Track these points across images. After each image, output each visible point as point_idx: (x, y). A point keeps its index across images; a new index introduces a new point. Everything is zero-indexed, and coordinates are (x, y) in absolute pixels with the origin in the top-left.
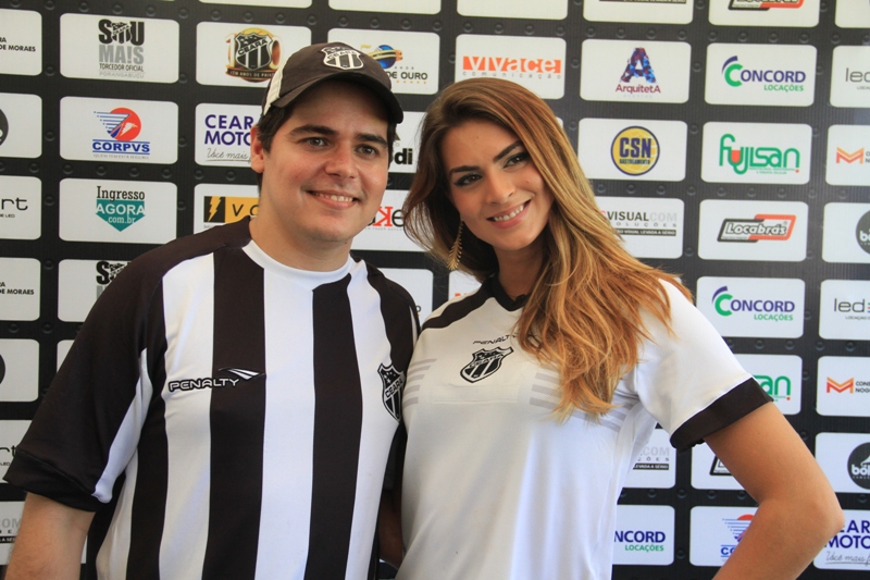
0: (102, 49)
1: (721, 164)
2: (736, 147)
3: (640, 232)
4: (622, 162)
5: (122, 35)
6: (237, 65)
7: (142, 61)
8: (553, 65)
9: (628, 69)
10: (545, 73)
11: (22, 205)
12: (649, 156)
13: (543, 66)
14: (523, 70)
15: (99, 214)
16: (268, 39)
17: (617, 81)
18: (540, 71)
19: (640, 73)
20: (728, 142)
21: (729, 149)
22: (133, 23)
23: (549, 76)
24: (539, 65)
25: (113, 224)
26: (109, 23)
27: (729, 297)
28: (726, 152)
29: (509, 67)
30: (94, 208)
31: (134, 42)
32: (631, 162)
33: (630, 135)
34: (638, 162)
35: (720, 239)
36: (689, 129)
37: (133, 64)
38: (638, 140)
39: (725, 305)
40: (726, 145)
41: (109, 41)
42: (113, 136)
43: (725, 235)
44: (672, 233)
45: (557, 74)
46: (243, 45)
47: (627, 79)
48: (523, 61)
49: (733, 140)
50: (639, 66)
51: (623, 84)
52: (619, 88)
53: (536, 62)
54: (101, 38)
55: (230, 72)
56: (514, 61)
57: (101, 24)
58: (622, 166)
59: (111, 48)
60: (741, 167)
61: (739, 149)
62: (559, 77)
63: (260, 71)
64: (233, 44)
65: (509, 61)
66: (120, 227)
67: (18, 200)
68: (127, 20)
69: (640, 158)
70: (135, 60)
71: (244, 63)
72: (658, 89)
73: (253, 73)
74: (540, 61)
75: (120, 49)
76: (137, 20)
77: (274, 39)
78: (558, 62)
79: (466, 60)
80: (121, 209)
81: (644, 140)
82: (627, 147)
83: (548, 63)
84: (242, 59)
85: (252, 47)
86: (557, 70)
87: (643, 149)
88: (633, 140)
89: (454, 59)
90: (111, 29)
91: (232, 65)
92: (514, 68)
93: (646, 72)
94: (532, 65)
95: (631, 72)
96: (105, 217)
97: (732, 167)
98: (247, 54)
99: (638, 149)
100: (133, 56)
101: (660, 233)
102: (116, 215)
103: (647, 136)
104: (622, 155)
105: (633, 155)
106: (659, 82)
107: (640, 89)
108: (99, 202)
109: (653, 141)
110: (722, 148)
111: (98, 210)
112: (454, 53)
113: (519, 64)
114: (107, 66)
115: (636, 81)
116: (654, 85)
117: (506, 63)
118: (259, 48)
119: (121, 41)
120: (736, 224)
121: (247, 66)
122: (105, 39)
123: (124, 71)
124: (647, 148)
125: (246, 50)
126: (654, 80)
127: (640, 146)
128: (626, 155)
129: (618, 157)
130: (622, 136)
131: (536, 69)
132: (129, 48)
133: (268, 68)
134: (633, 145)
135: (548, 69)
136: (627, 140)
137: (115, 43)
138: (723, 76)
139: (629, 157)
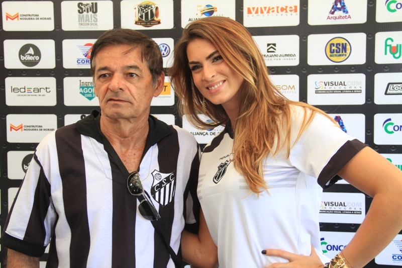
0: (79, 16)
1: (386, 54)
2: (394, 44)
3: (342, 91)
4: (331, 56)
5: (88, 9)
6: (139, 20)
7: (97, 21)
8: (293, 8)
9: (333, 8)
10: (289, 13)
11: (48, 90)
12: (345, 52)
13: (288, 9)
14: (278, 12)
15: (81, 93)
16: (153, 6)
17: (327, 14)
18: (287, 12)
19: (340, 9)
20: (389, 42)
21: (390, 46)
22: (92, 3)
23: (292, 14)
24: (286, 9)
25: (87, 97)
26: (82, 4)
27: (392, 124)
28: (388, 48)
29: (271, 11)
30: (79, 90)
31: (93, 12)
32: (336, 55)
33: (335, 42)
34: (340, 55)
35: (386, 94)
36: (368, 36)
37: (93, 22)
38: (339, 44)
39: (390, 128)
40: (388, 43)
41: (82, 12)
42: (86, 56)
43: (389, 92)
44: (360, 91)
45: (296, 13)
46: (142, 10)
47: (333, 13)
48: (278, 7)
49: (392, 41)
50: (339, 6)
51: (331, 15)
52: (329, 18)
53: (285, 8)
54: (79, 11)
55: (136, 23)
56: (273, 8)
57: (79, 4)
58: (331, 58)
59: (83, 16)
60: (397, 55)
61: (396, 45)
62: (296, 15)
63: (150, 22)
64: (137, 10)
65: (271, 8)
66: (90, 99)
67: (46, 88)
68: (90, 2)
69: (341, 53)
70: (94, 20)
71: (142, 18)
72: (349, 17)
73: (147, 23)
74: (286, 7)
75: (87, 16)
76: (94, 2)
77: (156, 6)
78: (296, 7)
79: (249, 9)
80: (90, 90)
81: (343, 44)
82: (334, 48)
83: (291, 8)
84: (141, 16)
85: (146, 10)
86: (296, 11)
87: (343, 48)
88: (337, 44)
89: (242, 9)
90: (83, 7)
91: (137, 20)
92: (273, 11)
93: (343, 8)
94: (282, 9)
95: (334, 9)
96: (83, 94)
97: (392, 55)
98: (144, 14)
99: (339, 49)
100: (93, 19)
101: (352, 91)
102: (88, 93)
103: (344, 42)
104: (331, 52)
105: (337, 52)
106: (350, 13)
107: (340, 17)
108: (80, 87)
109: (348, 44)
110: (386, 45)
111: (80, 91)
112: (242, 6)
113: (275, 9)
114: (82, 24)
115: (338, 13)
116: (347, 15)
117: (269, 9)
118: (149, 11)
119: (88, 12)
120: (395, 85)
121: (144, 19)
122: (81, 11)
123: (89, 26)
124: (344, 48)
125: (143, 12)
126: (347, 12)
127: (341, 47)
128: (333, 52)
129: (329, 54)
130: (331, 42)
131: (285, 11)
132: (91, 15)
133: (154, 20)
134: (337, 47)
135: (291, 11)
136: (333, 44)
137: (85, 13)
138: (386, 7)
139: (335, 53)
